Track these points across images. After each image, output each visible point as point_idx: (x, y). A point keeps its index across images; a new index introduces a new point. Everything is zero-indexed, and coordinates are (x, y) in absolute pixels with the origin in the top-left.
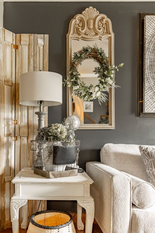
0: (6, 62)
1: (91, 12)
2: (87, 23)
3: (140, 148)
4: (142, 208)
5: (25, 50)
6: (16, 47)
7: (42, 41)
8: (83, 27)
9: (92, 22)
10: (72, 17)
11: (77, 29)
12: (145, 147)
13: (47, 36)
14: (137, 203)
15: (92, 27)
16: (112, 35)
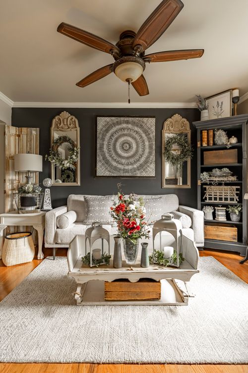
0: (10, 146)
1: (65, 114)
2: (63, 121)
3: (84, 197)
4: (61, 228)
5: (24, 137)
6: (19, 136)
7: (35, 132)
8: (60, 124)
9: (65, 120)
10: (54, 117)
11: (57, 125)
12: (86, 196)
13: (38, 129)
14: (58, 226)
15: (65, 123)
16: (78, 129)
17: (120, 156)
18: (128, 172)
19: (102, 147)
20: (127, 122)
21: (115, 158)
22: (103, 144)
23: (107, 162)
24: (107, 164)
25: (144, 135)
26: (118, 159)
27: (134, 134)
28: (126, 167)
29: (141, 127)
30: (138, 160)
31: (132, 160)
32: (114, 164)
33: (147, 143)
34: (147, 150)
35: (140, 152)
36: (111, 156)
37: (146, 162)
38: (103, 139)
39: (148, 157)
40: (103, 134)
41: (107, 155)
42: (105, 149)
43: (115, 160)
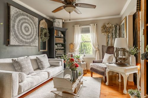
3: (12, 60)
17: (24, 34)
18: (27, 43)
19: (14, 26)
20: (27, 16)
21: (21, 34)
22: (14, 25)
23: (17, 36)
24: (17, 37)
25: (34, 25)
26: (23, 35)
27: (30, 23)
28: (27, 41)
29: (33, 21)
30: (32, 37)
31: (29, 37)
32: (21, 38)
33: (35, 30)
34: (35, 33)
35: (32, 34)
36: (19, 33)
37: (35, 39)
38: (14, 21)
39: (35, 37)
40: (14, 18)
41: (17, 32)
42: (16, 28)
43: (21, 36)
